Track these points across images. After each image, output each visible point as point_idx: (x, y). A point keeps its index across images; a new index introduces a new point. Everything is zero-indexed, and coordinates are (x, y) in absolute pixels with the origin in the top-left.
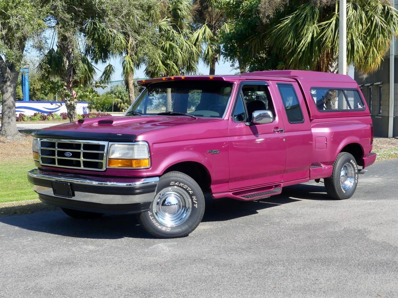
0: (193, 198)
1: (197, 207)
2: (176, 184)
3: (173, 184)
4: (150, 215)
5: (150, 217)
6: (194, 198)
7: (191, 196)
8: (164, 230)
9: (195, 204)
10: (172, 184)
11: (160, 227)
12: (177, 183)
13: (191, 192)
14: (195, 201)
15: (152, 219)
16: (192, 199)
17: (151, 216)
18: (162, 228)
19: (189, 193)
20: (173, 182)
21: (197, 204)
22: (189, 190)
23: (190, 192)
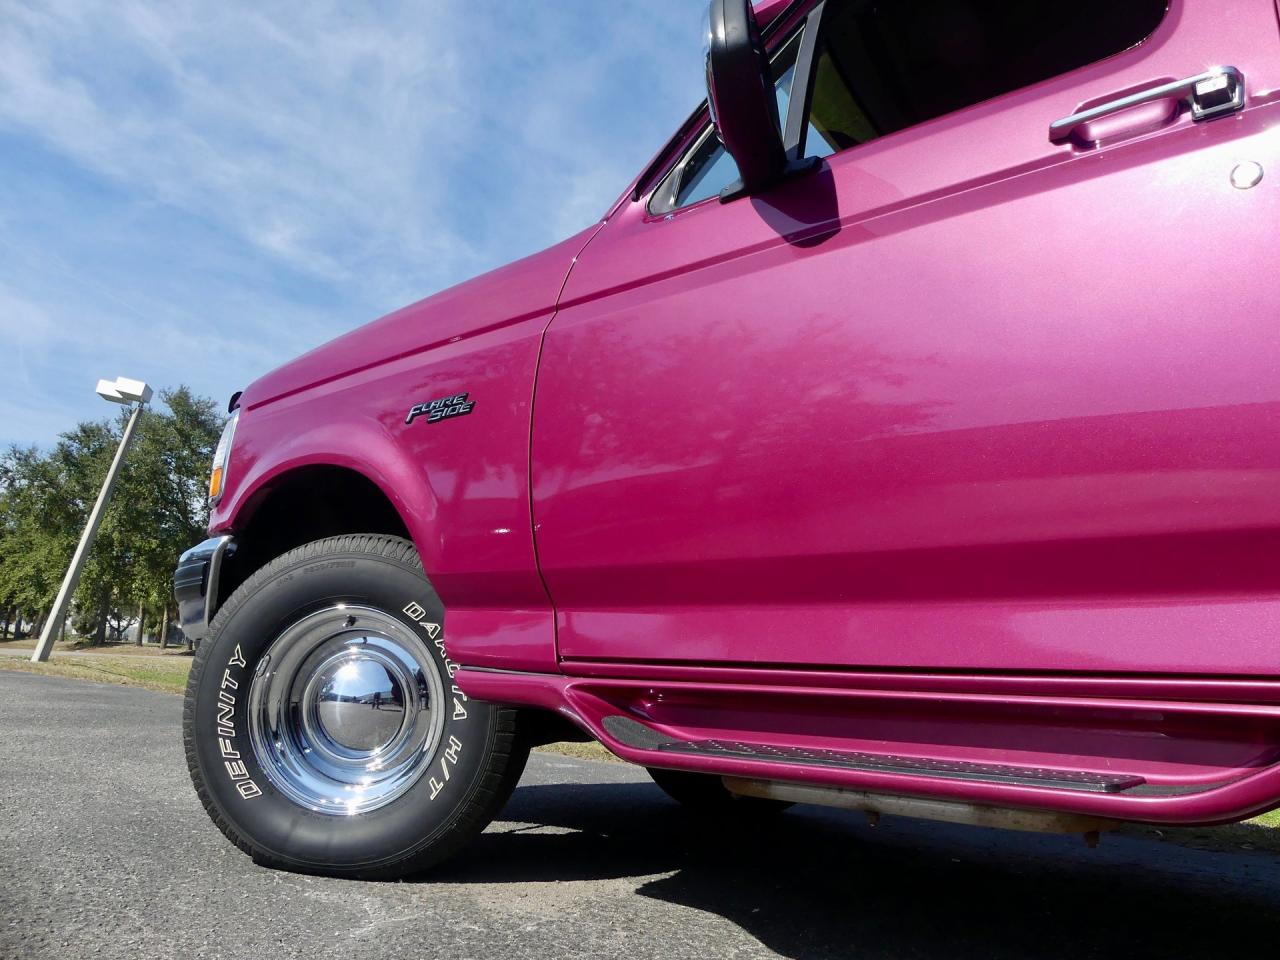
0: (450, 748)
1: (432, 798)
2: (429, 627)
3: (413, 616)
4: (231, 667)
5: (228, 671)
6: (454, 747)
7: (449, 726)
8: (231, 773)
9: (440, 778)
10: (409, 613)
11: (226, 747)
12: (433, 625)
13: (463, 710)
14: (447, 760)
15: (228, 689)
16: (443, 744)
17: (236, 673)
18: (230, 760)
19: (449, 708)
20: (420, 609)
21: (442, 784)
22: (459, 698)
23: (459, 709)
